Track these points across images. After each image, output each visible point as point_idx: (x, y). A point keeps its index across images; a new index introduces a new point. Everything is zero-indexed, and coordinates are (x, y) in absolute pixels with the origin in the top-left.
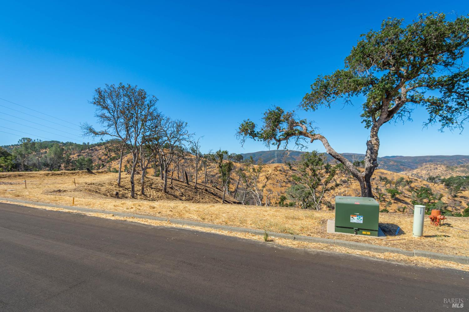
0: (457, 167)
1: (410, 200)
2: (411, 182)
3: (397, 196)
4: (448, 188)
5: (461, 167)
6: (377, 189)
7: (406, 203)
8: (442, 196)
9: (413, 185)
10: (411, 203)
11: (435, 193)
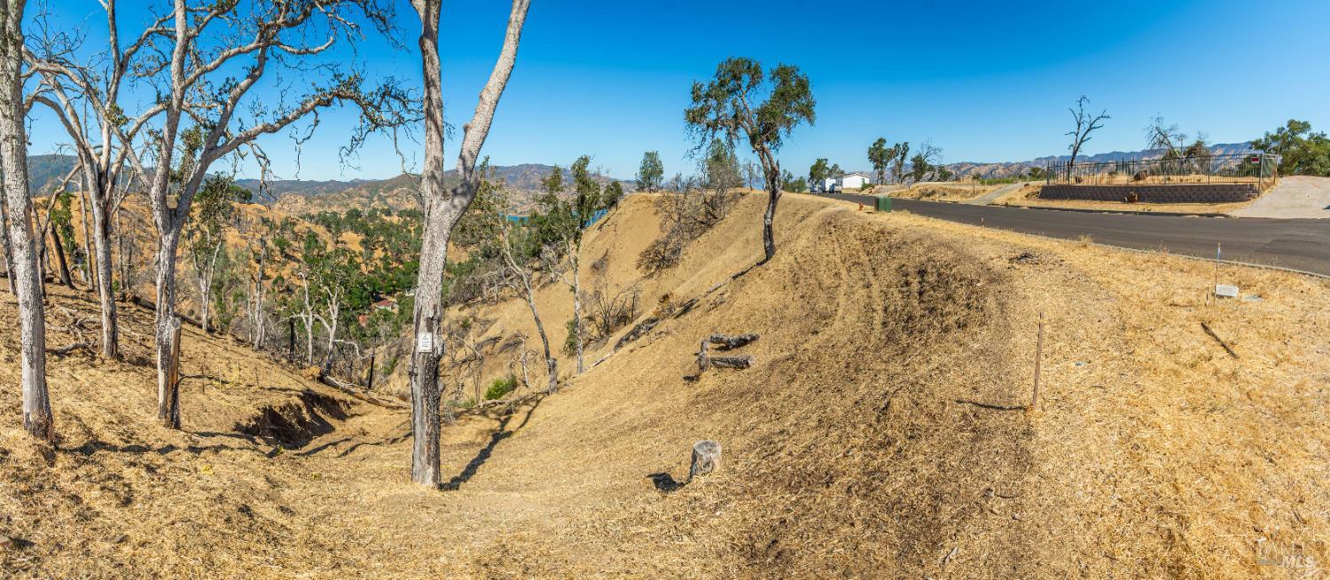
0: (314, 199)
1: (300, 255)
2: (294, 224)
3: (287, 250)
4: (330, 231)
5: (319, 198)
6: (262, 240)
7: (299, 261)
8: (326, 243)
9: (296, 229)
10: (302, 259)
11: (319, 239)
